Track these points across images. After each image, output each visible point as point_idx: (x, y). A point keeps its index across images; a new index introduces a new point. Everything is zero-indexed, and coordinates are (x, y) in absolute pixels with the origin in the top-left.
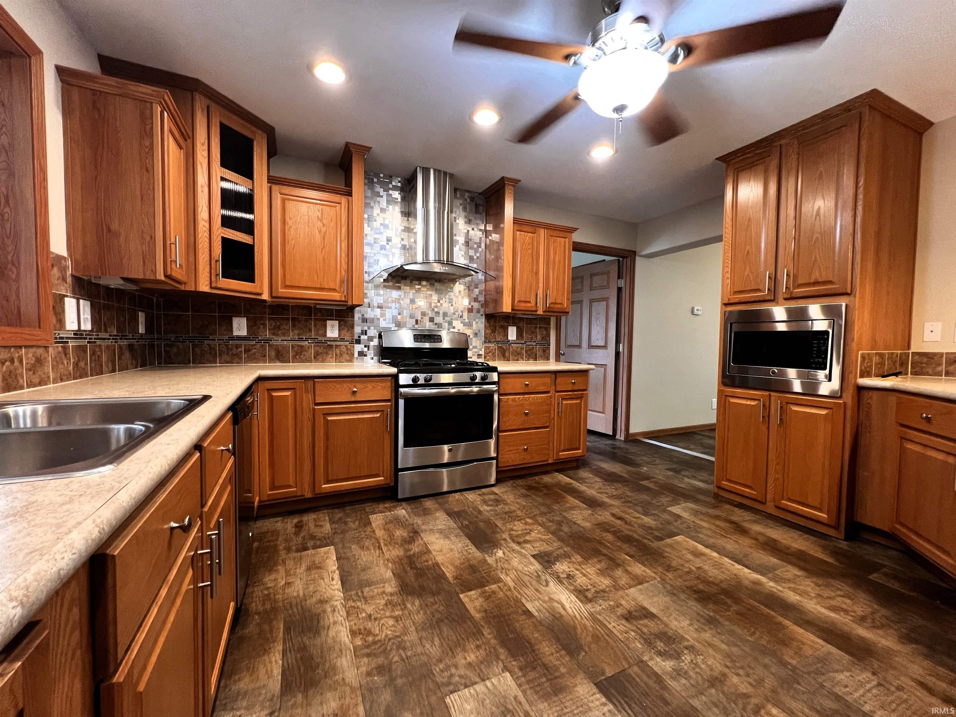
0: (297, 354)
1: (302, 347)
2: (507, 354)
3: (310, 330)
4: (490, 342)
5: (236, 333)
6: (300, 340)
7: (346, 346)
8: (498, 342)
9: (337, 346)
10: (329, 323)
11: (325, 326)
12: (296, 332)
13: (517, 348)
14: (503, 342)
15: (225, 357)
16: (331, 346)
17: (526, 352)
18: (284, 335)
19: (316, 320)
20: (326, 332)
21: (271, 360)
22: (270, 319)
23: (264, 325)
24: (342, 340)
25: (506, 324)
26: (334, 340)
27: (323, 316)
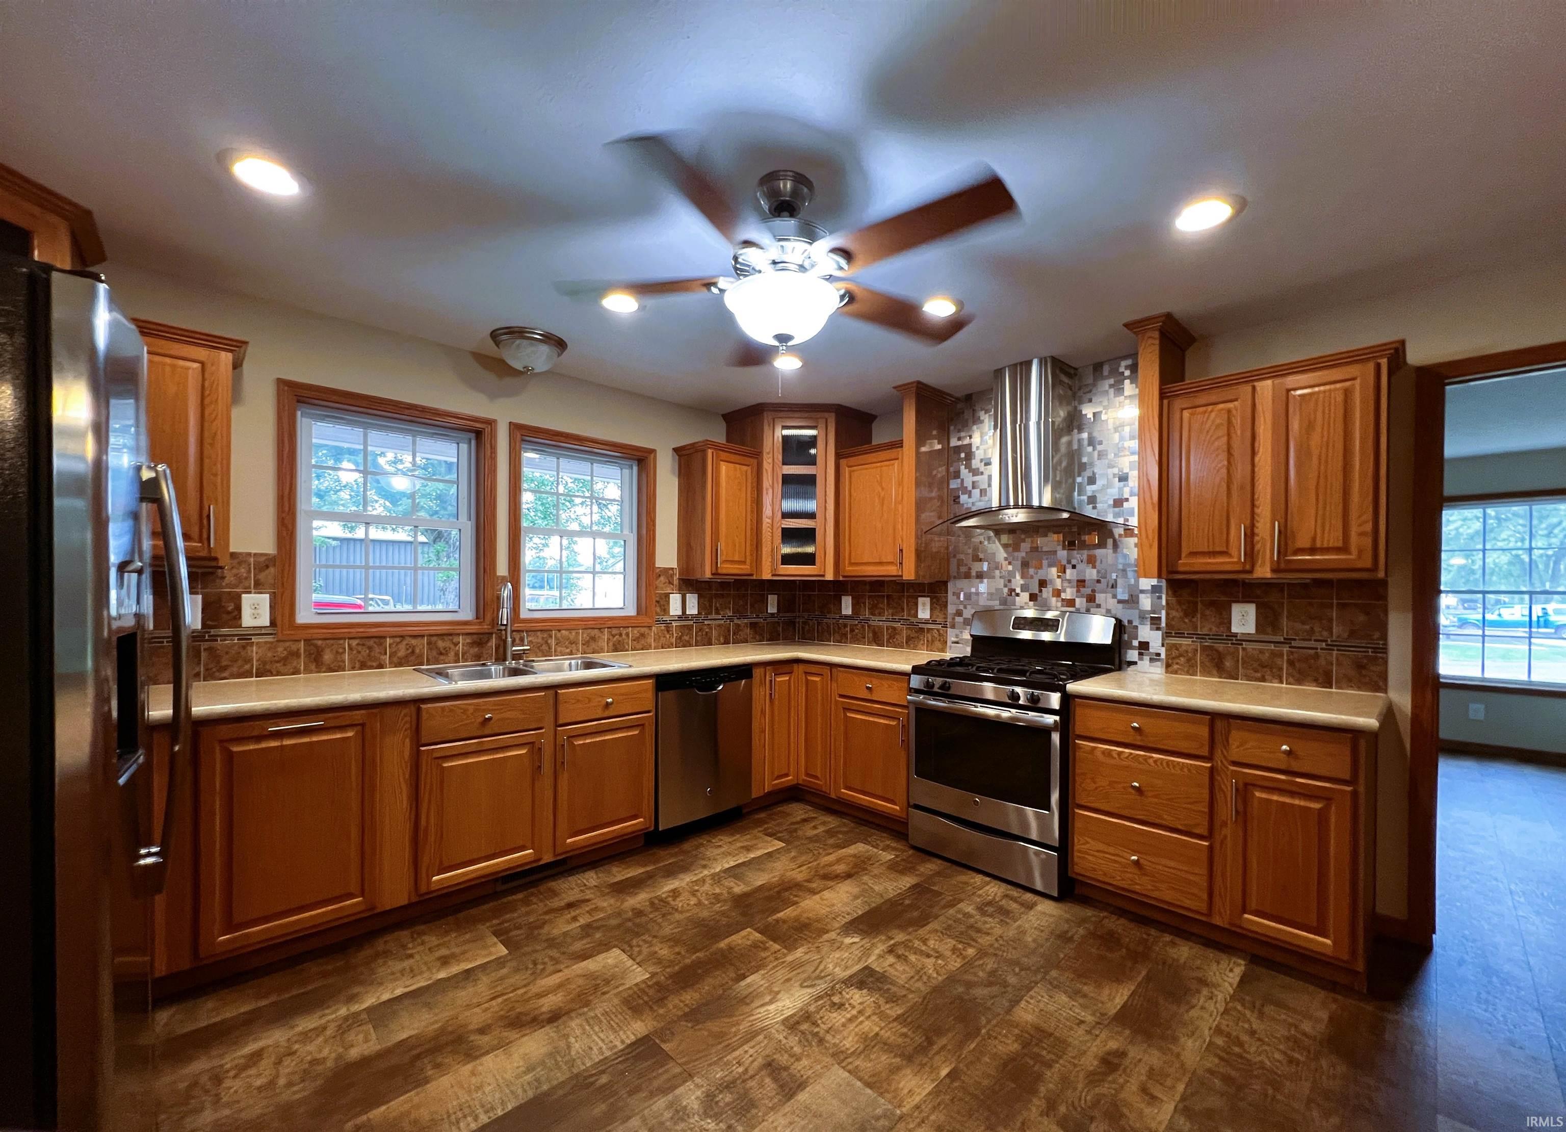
0: (890, 637)
1: (894, 629)
2: (1228, 664)
3: (903, 610)
4: (1180, 635)
5: (844, 612)
6: (894, 621)
7: (938, 630)
8: (1202, 637)
9: (929, 630)
10: (921, 600)
11: (916, 604)
12: (890, 611)
13: (1261, 652)
14: (1216, 637)
15: (837, 637)
16: (922, 629)
17: (1291, 663)
18: (880, 614)
19: (908, 597)
20: (917, 611)
21: (869, 643)
22: (870, 597)
23: (864, 603)
24: (934, 622)
25: (1223, 598)
26: (926, 622)
27: (915, 592)
